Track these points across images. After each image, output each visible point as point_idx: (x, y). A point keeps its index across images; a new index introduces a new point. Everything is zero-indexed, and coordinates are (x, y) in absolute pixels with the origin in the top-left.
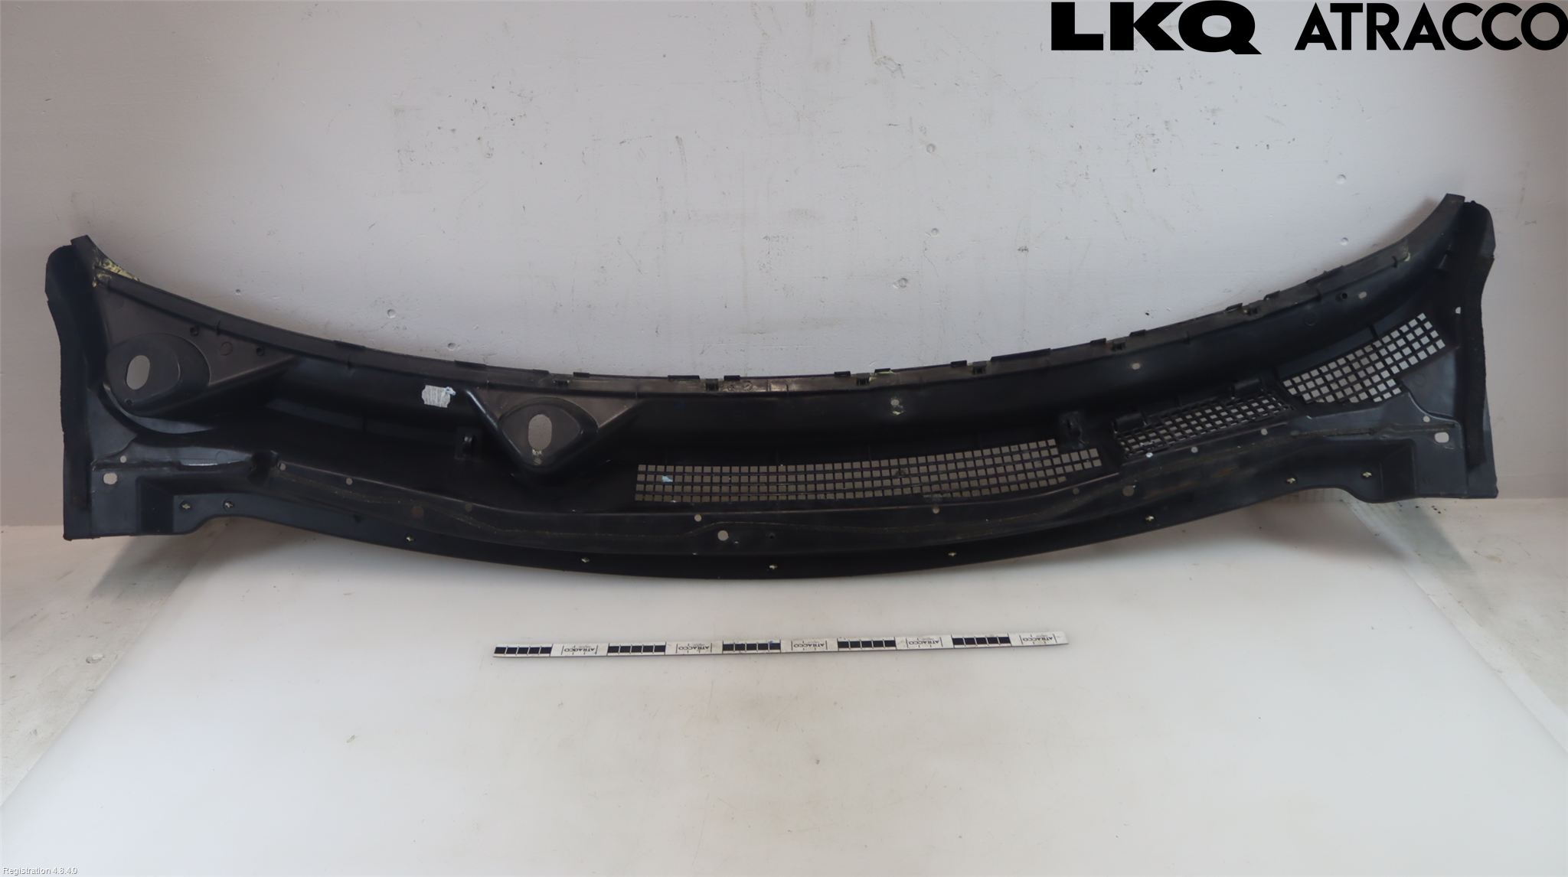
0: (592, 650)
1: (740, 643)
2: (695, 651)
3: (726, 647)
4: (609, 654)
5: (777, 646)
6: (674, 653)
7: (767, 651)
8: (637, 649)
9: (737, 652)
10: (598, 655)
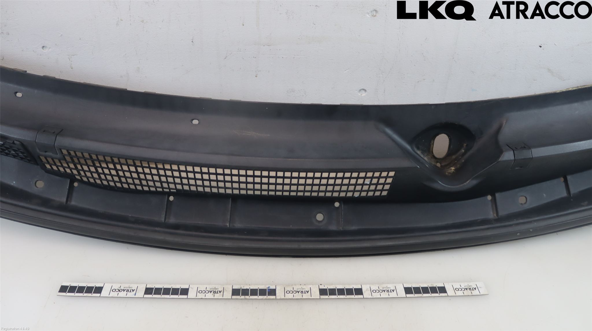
0: (133, 291)
1: (245, 288)
2: (210, 296)
3: (235, 292)
4: (146, 296)
5: (273, 292)
6: (194, 297)
7: (265, 297)
8: (167, 291)
9: (243, 297)
10: (136, 296)
